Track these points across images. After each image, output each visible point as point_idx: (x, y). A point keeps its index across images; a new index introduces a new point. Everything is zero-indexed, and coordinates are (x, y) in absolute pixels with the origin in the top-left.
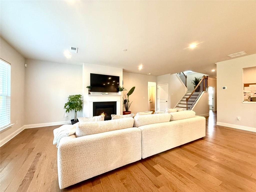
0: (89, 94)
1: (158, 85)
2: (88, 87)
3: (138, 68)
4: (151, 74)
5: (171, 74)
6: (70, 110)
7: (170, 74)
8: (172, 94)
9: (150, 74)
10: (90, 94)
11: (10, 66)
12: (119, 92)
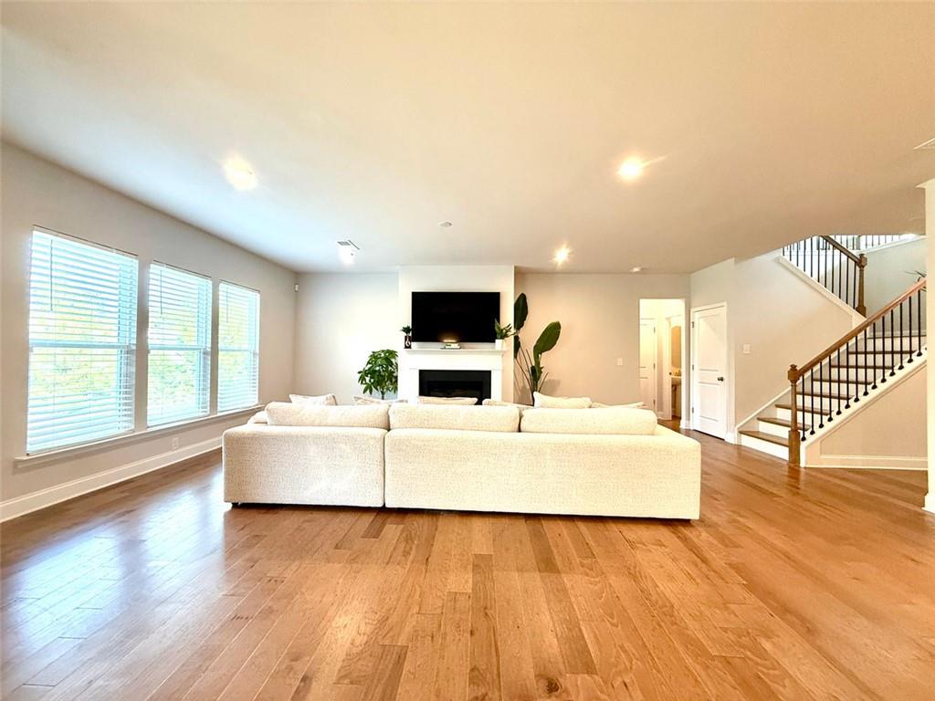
0: (408, 347)
1: (692, 310)
2: (406, 330)
3: (551, 256)
4: (642, 269)
5: (736, 262)
6: (373, 389)
7: (733, 259)
8: (747, 347)
9: (636, 270)
10: (410, 347)
11: (259, 295)
12: (497, 341)
